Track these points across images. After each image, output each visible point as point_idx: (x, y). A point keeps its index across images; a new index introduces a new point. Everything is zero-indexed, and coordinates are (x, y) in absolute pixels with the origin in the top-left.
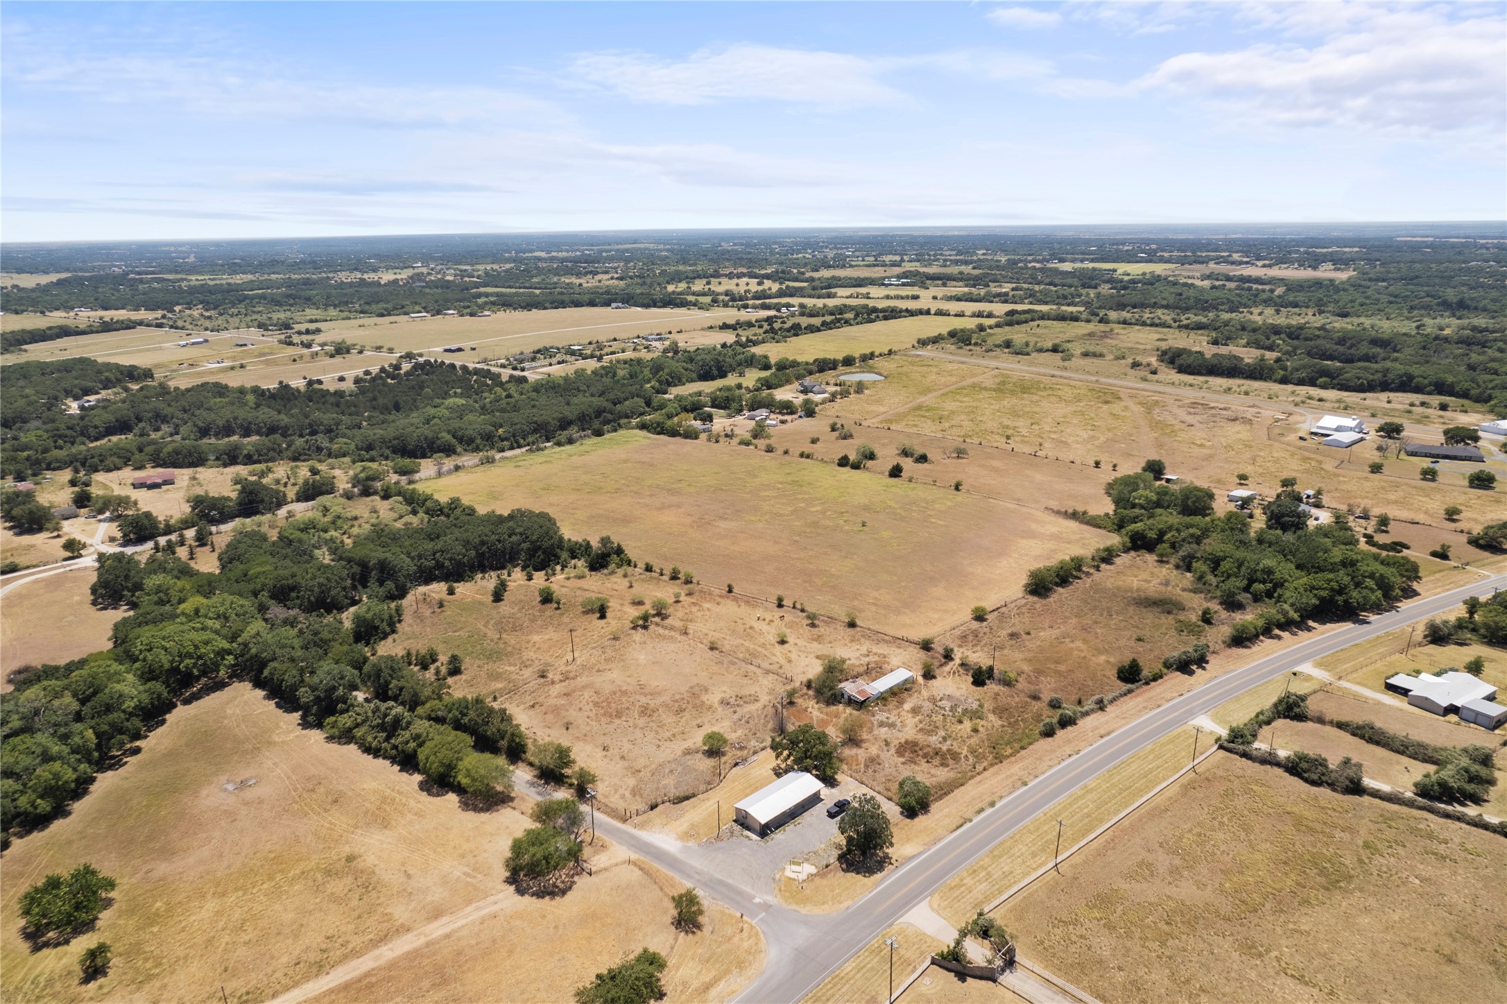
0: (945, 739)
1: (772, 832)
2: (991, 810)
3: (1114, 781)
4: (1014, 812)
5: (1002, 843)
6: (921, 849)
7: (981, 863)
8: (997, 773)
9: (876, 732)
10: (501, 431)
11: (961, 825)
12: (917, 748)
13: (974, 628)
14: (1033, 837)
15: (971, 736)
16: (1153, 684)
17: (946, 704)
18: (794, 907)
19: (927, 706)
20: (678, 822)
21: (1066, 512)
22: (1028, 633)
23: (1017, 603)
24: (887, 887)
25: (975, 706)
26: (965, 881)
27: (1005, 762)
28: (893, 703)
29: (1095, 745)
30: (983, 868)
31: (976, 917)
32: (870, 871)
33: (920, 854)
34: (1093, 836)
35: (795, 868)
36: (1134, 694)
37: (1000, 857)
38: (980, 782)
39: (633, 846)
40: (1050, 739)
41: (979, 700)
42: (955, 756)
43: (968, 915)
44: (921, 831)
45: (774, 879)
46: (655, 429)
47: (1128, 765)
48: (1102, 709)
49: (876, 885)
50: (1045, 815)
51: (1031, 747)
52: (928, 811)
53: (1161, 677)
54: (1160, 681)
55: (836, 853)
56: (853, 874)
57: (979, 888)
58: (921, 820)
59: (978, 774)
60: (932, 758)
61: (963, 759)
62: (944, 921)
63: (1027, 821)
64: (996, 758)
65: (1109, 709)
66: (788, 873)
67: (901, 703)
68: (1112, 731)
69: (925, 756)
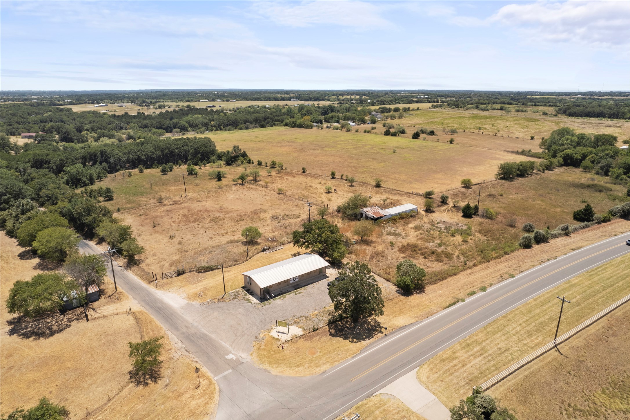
0: (440, 245)
1: (272, 297)
2: (482, 294)
3: (595, 280)
4: (505, 296)
5: (495, 321)
6: (413, 321)
7: (475, 338)
8: (485, 269)
9: (384, 238)
10: (212, 123)
11: (454, 304)
12: (417, 249)
13: (462, 191)
14: (526, 318)
15: (462, 245)
16: (603, 224)
17: (443, 226)
18: (267, 367)
19: (427, 226)
20: (194, 286)
21: (518, 152)
22: (502, 195)
23: (492, 182)
24: (373, 354)
25: (464, 228)
26: (457, 354)
27: (491, 262)
28: (400, 223)
29: (568, 255)
30: (477, 343)
31: (470, 394)
32: (359, 338)
33: (411, 325)
34: (588, 322)
35: (281, 329)
36: (590, 228)
37: (495, 333)
38: (470, 274)
39: (144, 301)
40: (528, 250)
41: (467, 225)
42: (449, 256)
43: (462, 392)
44: (414, 306)
45: (257, 338)
46: (291, 125)
47: (604, 269)
48: (567, 234)
49: (361, 351)
50: (535, 300)
51: (513, 254)
52: (424, 292)
53: (609, 220)
54: (608, 223)
55: (326, 318)
56: (340, 339)
57: (474, 362)
58: (415, 298)
59: (469, 268)
60: (429, 255)
61: (455, 258)
62: (434, 397)
63: (518, 304)
64: (483, 258)
65: (572, 235)
66: (274, 333)
67: (407, 223)
68: (581, 247)
69: (422, 254)
